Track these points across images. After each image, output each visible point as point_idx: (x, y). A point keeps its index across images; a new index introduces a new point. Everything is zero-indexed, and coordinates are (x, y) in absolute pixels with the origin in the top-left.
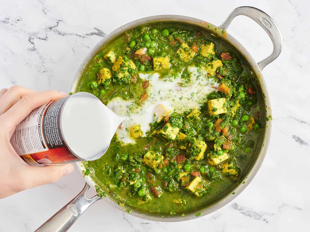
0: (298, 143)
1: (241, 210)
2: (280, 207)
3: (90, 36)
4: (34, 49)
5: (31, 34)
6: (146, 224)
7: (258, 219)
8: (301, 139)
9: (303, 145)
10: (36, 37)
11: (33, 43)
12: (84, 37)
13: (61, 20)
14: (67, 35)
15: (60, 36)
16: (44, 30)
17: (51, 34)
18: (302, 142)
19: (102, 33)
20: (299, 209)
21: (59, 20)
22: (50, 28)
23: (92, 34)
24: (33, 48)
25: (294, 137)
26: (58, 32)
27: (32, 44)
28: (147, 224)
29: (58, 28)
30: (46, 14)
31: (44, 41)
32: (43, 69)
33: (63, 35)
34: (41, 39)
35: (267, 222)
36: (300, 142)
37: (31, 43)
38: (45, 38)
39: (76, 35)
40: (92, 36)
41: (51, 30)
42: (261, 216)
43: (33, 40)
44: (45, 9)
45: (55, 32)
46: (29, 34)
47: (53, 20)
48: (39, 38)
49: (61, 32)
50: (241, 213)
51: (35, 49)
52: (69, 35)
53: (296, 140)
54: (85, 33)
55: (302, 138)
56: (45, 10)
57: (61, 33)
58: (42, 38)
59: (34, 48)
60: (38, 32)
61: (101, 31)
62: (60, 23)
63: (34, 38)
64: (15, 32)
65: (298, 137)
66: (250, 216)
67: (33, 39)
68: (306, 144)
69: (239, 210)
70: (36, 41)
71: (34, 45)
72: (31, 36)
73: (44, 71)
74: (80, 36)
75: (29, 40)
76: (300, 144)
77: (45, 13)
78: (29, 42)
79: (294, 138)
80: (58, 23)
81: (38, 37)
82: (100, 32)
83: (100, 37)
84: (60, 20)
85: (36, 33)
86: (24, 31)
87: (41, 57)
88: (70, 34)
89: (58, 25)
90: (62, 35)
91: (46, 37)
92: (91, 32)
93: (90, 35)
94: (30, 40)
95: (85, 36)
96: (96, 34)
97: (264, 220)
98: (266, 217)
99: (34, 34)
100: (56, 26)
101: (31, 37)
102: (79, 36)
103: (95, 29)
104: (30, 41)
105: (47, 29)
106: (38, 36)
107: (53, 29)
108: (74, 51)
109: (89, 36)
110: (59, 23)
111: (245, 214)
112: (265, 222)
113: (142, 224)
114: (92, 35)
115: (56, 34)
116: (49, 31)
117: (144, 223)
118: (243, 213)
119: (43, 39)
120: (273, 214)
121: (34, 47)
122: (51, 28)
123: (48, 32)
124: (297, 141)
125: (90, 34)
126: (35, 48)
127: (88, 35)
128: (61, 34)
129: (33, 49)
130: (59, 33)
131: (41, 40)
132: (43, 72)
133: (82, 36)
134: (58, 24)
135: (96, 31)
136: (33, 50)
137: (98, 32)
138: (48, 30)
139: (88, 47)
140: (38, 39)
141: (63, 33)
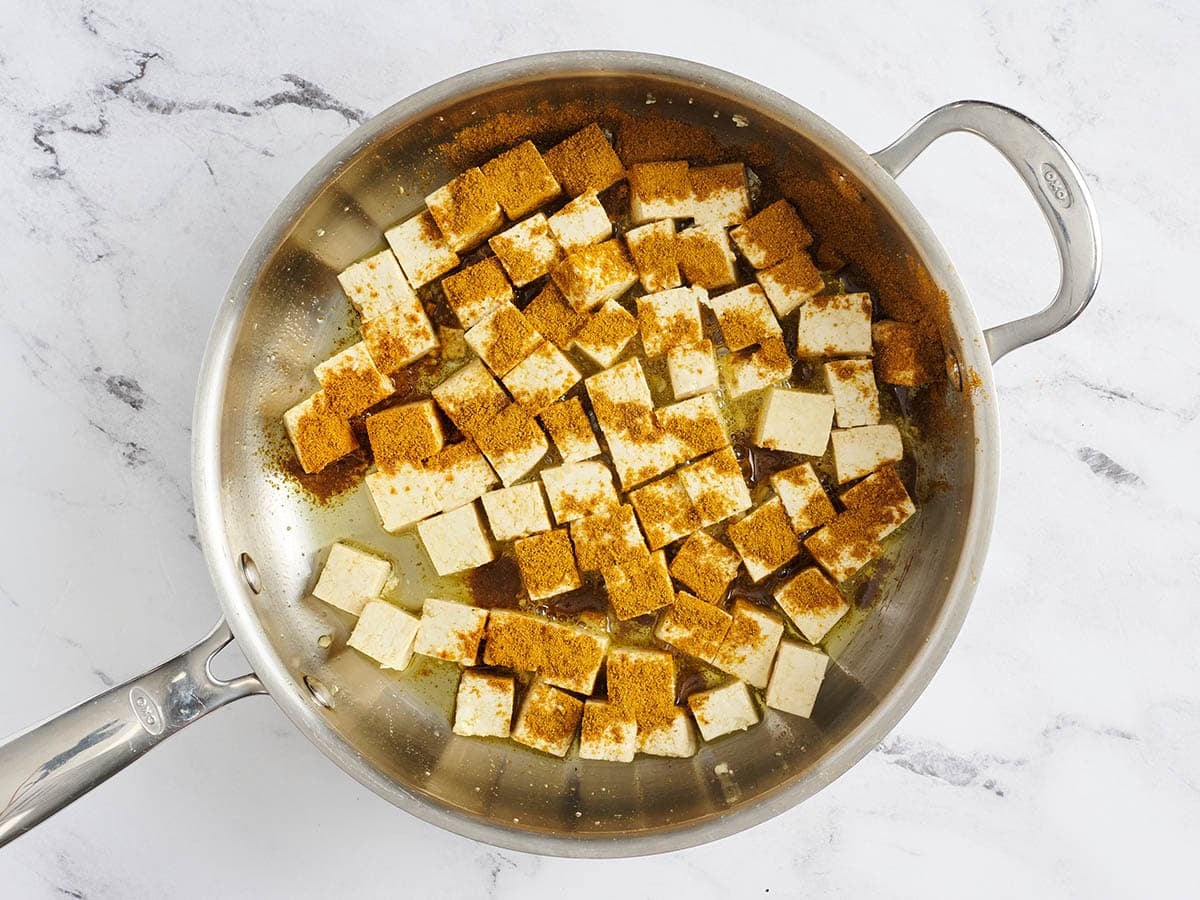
0: (1101, 480)
1: (895, 753)
2: (1046, 733)
3: (273, 110)
4: (56, 174)
5: (44, 115)
7: (964, 784)
8: (1112, 461)
9: (1123, 486)
10: (63, 123)
11: (52, 150)
12: (245, 114)
13: (155, 55)
14: (180, 111)
15: (156, 116)
16: (92, 95)
17: (118, 109)
18: (1116, 473)
19: (317, 93)
20: (1123, 735)
21: (146, 55)
22: (112, 88)
23: (278, 100)
24: (52, 168)
25: (1086, 455)
26: (145, 100)
27: (49, 152)
29: (146, 86)
30: (95, 32)
31: (90, 138)
32: (96, 247)
33: (167, 110)
34: (80, 130)
35: (1000, 794)
36: (1109, 474)
37: (45, 151)
38: (98, 128)
39: (218, 107)
40: (278, 107)
41: (116, 93)
42: (974, 773)
43: (49, 136)
44: (93, 16)
45: (133, 101)
46: (36, 115)
47: (126, 53)
48: (75, 129)
49: (155, 97)
50: (897, 762)
51: (62, 173)
52: (191, 109)
53: (1092, 467)
54: (251, 99)
55: (1117, 457)
56: (92, 19)
57: (156, 102)
58: (85, 128)
59: (55, 169)
60: (69, 106)
61: (310, 85)
62: (151, 63)
63: (54, 130)
65: (1102, 456)
66: (933, 774)
67: (52, 133)
68: (1133, 479)
69: (889, 752)
70: (61, 140)
71: (57, 157)
72: (44, 124)
73: (101, 257)
74: (232, 111)
75: (36, 139)
76: (1111, 481)
77: (90, 30)
78: (38, 146)
79: (1085, 458)
80: (144, 65)
81: (71, 126)
82: (307, 91)
83: (308, 109)
84: (152, 53)
85: (58, 109)
86: (15, 106)
87: (84, 201)
88: (193, 107)
89: (143, 74)
90: (163, 113)
91: (101, 121)
92: (273, 94)
93: (269, 106)
94: (40, 138)
95: (251, 111)
96: (293, 99)
97: (987, 787)
98: (992, 773)
99: (55, 113)
100: (137, 78)
101: (42, 126)
102: (229, 111)
103: (289, 78)
104: (41, 143)
105: (101, 93)
106: (71, 120)
107: (125, 91)
108: (212, 173)
109: (269, 109)
110: (147, 64)
111: (912, 768)
112: (991, 794)
114: (278, 104)
115: (139, 108)
116: (110, 99)
118: (903, 763)
119: (89, 132)
120: (1020, 763)
121: (55, 165)
122: (116, 88)
123: (109, 104)
124: (1097, 470)
125: (272, 101)
126: (62, 167)
127: (261, 104)
128: (158, 109)
129: (54, 172)
130: (151, 106)
131: (80, 136)
132: (96, 257)
133: (238, 110)
134: (142, 70)
135: (293, 89)
136: (52, 177)
137: (301, 90)
138: (105, 97)
139: (266, 153)
140: (72, 134)
141: (164, 105)
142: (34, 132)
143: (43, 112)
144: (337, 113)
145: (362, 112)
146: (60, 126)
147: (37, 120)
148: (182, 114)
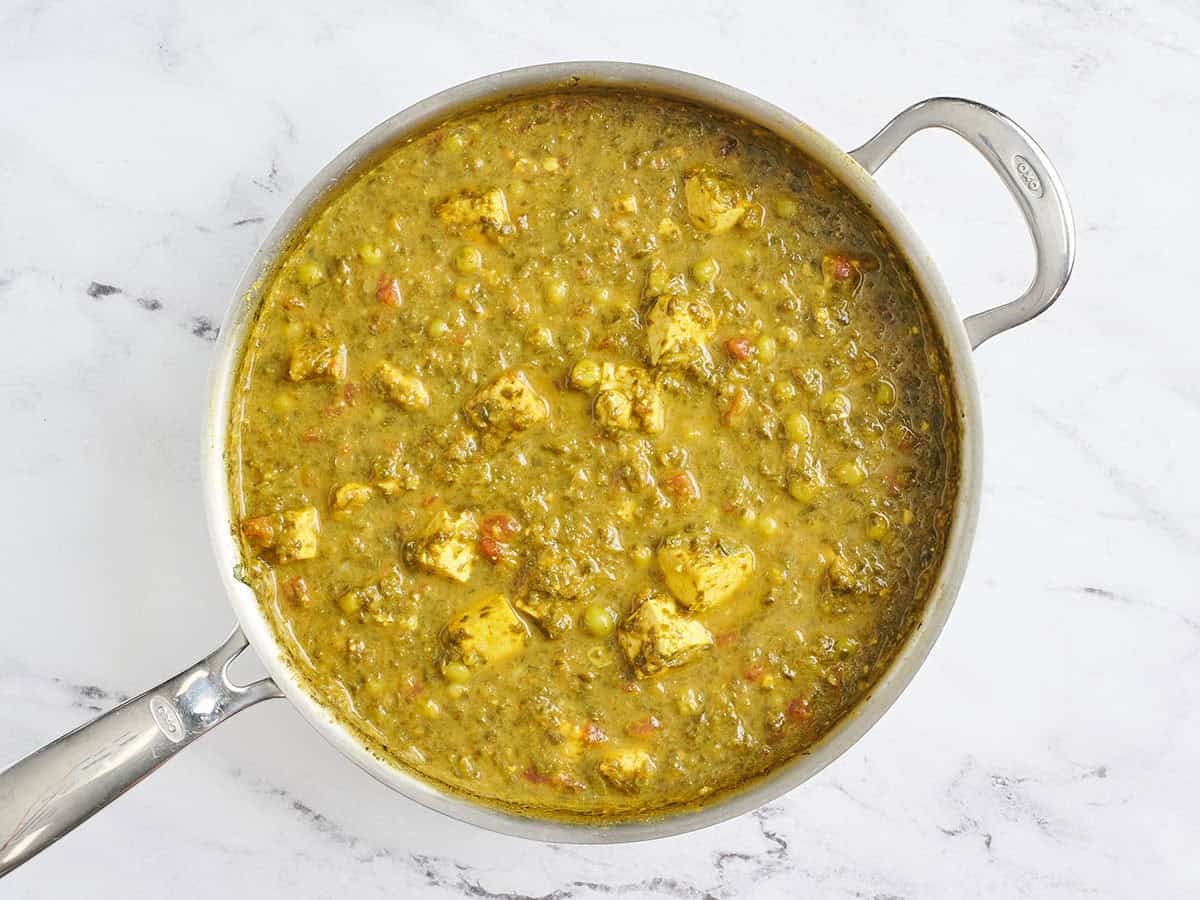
3: (554, 890)
4: (761, 813)
5: (778, 868)
6: (244, 222)
10: (759, 862)
11: (768, 835)
12: (580, 884)
14: (644, 882)
15: (667, 876)
16: (734, 893)
24: (767, 818)
26: (679, 890)
27: (771, 833)
28: (242, 219)
31: (731, 850)
33: (657, 882)
34: (741, 856)
37: (774, 835)
38: (724, 861)
39: (607, 889)
40: (548, 893)
41: (709, 895)
43: (772, 848)
45: (691, 888)
46: (787, 868)
48: (747, 858)
49: (669, 893)
51: (756, 814)
52: (633, 885)
57: (669, 889)
58: (736, 859)
59: (763, 818)
60: (755, 880)
63: (767, 855)
64: (843, 870)
67: (769, 852)
70: (759, 846)
71: (762, 829)
72: (778, 860)
74: (593, 886)
75: (785, 845)
78: (783, 839)
81: (751, 860)
83: (519, 894)
85: (764, 875)
86: (809, 875)
88: (632, 887)
90: (661, 880)
91: (721, 867)
93: (557, 894)
94: (781, 846)
95: (574, 887)
99: (768, 870)
101: (780, 857)
102: (596, 886)
104: (779, 841)
105: (724, 894)
106: (751, 866)
109: (557, 891)
113: (260, 220)
115: (685, 883)
116: (713, 889)
117: (253, 221)
119: (732, 855)
121: (764, 821)
123: (716, 884)
126: (756, 820)
127: (566, 894)
128: (666, 883)
129: (764, 814)
130: (673, 885)
131: (740, 852)
133: (587, 887)
136: (765, 810)
138: (719, 890)
140: (750, 854)
141: (661, 887)
142: (787, 851)
143: (780, 871)
144: (490, 891)
145: (467, 894)
146: (761, 858)
147: (786, 863)
148: (641, 880)
